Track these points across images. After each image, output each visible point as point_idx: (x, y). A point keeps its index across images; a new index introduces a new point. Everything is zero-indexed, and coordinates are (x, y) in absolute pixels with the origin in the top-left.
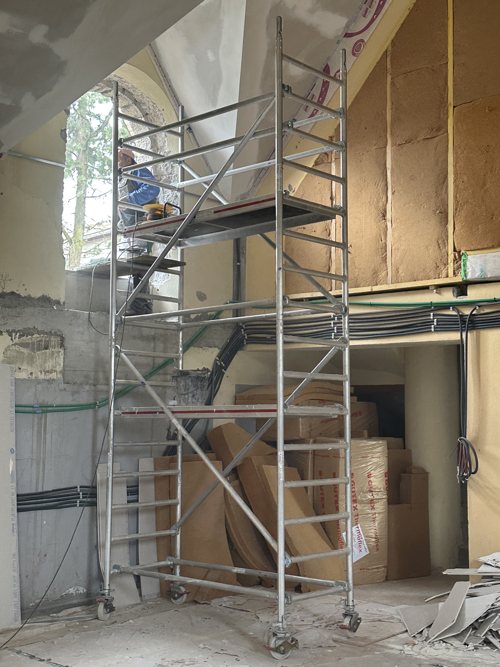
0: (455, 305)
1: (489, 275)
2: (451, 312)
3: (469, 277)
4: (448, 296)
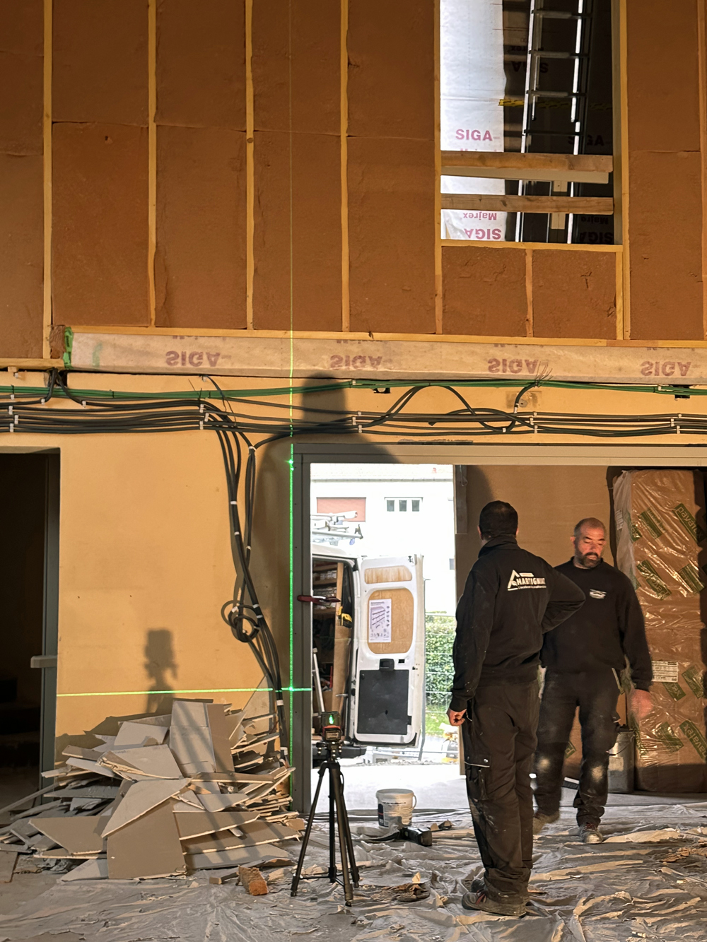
3: (76, 362)
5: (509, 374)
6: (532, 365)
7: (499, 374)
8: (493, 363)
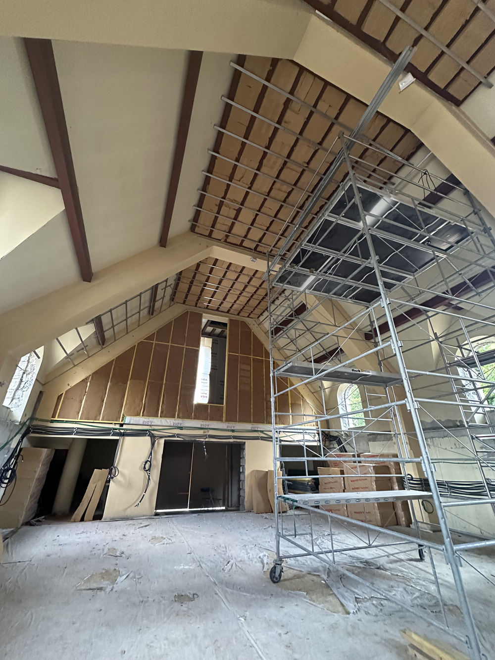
0: (119, 429)
1: (131, 423)
2: (118, 431)
3: (126, 423)
4: (117, 426)
5: (204, 427)
6: (208, 425)
7: (202, 427)
8: (202, 425)
